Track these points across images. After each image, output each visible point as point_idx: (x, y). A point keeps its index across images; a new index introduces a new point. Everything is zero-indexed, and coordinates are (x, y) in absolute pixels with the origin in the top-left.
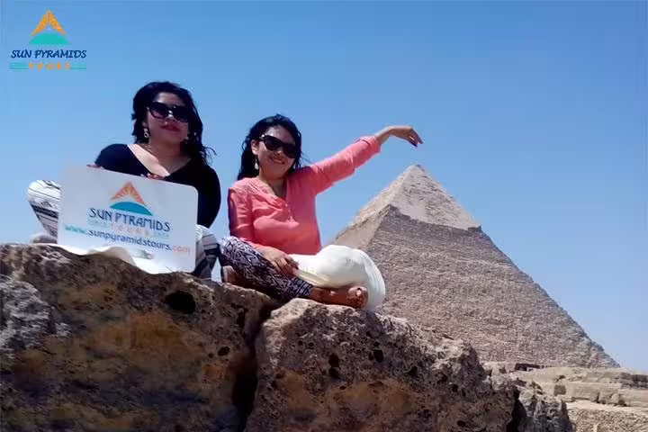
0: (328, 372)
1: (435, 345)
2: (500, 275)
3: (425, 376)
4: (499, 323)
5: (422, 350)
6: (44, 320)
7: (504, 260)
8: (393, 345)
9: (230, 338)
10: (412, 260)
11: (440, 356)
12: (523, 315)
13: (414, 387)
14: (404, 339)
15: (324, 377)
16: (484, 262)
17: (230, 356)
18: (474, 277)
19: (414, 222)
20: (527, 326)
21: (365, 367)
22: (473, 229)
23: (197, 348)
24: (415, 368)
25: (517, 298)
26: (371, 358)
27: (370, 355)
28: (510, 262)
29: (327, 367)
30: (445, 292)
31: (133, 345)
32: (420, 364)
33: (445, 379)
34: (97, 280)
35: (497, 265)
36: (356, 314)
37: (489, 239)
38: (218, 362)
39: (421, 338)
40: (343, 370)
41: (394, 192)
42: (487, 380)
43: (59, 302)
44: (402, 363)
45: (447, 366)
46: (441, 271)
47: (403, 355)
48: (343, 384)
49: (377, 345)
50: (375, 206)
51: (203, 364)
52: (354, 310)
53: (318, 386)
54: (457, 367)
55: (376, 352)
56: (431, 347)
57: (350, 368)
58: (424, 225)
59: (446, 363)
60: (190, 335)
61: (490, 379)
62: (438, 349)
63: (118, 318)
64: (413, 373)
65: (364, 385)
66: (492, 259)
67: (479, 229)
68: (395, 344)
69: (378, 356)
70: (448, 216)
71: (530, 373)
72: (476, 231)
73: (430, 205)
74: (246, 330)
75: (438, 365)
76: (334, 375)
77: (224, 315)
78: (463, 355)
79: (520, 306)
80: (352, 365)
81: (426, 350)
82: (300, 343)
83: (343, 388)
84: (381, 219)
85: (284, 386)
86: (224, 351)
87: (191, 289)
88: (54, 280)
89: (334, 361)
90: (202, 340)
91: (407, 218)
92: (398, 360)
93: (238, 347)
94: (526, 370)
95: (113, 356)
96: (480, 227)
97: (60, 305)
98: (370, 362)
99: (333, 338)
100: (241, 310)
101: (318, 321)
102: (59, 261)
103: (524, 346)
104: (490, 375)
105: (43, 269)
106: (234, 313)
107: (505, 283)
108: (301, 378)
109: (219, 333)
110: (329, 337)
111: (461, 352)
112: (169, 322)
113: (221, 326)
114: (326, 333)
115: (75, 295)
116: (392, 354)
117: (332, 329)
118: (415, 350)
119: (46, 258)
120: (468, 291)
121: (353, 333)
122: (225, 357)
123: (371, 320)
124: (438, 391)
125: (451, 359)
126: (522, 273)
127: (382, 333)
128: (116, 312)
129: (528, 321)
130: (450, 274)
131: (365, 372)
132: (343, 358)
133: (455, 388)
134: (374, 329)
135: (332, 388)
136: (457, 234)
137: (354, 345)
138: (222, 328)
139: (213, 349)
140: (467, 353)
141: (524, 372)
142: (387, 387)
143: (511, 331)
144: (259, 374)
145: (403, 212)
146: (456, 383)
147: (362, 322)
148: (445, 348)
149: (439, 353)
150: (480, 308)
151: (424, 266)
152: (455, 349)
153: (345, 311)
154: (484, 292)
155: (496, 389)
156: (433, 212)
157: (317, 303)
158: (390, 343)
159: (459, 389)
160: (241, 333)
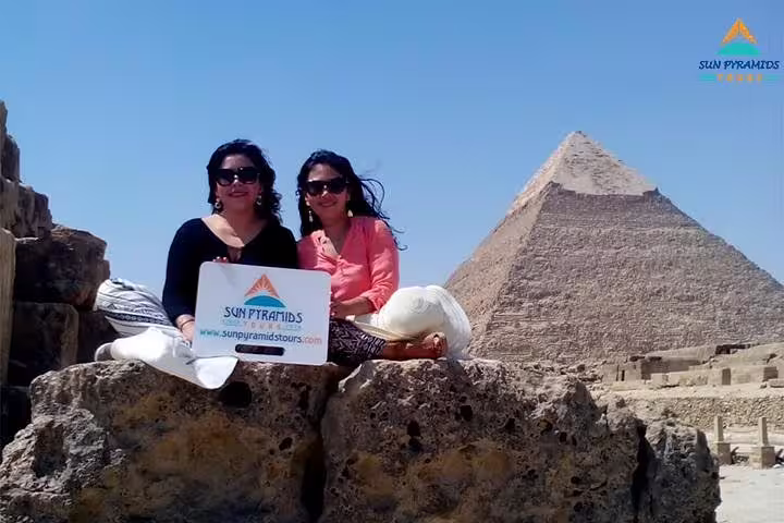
0: (407, 445)
1: (535, 386)
2: (686, 241)
3: (525, 429)
4: (691, 299)
5: (518, 396)
6: (99, 450)
7: (689, 223)
8: (482, 397)
9: (293, 427)
10: (582, 241)
11: (542, 399)
12: (720, 286)
13: (512, 444)
14: (495, 386)
15: (403, 452)
16: (667, 230)
17: (292, 449)
18: (656, 248)
19: (581, 197)
20: (726, 298)
21: (452, 431)
22: (650, 193)
23: (256, 446)
24: (512, 421)
25: (710, 267)
26: (458, 418)
27: (456, 414)
28: (696, 225)
29: (405, 439)
30: (624, 272)
31: (192, 456)
32: (518, 414)
33: (549, 427)
34: (150, 388)
35: (682, 231)
36: (436, 366)
37: (668, 201)
38: (280, 458)
39: (518, 379)
40: (426, 439)
41: (554, 167)
42: (601, 421)
43: (114, 424)
44: (495, 416)
45: (549, 410)
46: (616, 248)
47: (495, 407)
48: (427, 456)
49: (464, 399)
50: (534, 187)
51: (264, 464)
52: (432, 361)
53: (397, 464)
54: (562, 409)
55: (462, 408)
56: (530, 389)
57: (433, 434)
58: (592, 198)
59: (548, 407)
60: (248, 432)
61: (605, 418)
62: (540, 391)
63: (173, 429)
64: (510, 427)
65: (454, 452)
66: (674, 225)
67: (656, 192)
68: (485, 395)
69: (466, 413)
70: (619, 183)
71: (735, 356)
72: (653, 195)
73: (597, 174)
74: (311, 411)
75: (539, 412)
76: (416, 447)
77: (283, 400)
78: (569, 394)
79: (714, 275)
80: (435, 430)
81: (523, 394)
82: (373, 416)
83: (428, 461)
84: (543, 200)
85: (356, 472)
86: (286, 443)
87: (246, 377)
88: (108, 400)
89: (414, 429)
90: (261, 434)
91: (571, 193)
92: (490, 414)
93: (301, 435)
94: (728, 352)
95: (170, 475)
96: (657, 189)
97: (116, 428)
98: (457, 424)
99: (410, 401)
100: (304, 388)
101: (391, 385)
102: (112, 378)
103: (725, 322)
104: (605, 412)
105: (97, 391)
106: (295, 395)
107: (694, 250)
108: (377, 459)
109: (280, 422)
110: (405, 402)
111: (566, 391)
112: (224, 422)
113: (281, 413)
114: (401, 397)
115: (129, 412)
116: (482, 408)
117: (408, 391)
118: (510, 399)
119: (100, 378)
120: (652, 266)
121: (433, 391)
122: (286, 451)
123: (454, 369)
124: (542, 445)
125: (554, 402)
126: (712, 235)
127: (469, 385)
128: (171, 423)
129: (726, 291)
130: (628, 251)
131: (452, 437)
132: (424, 423)
133: (563, 437)
134: (458, 380)
135: (413, 464)
136: (632, 202)
137: (436, 405)
138: (282, 416)
139: (274, 443)
140: (573, 391)
141: (727, 356)
142: (480, 450)
143: (707, 307)
144: (327, 463)
145: (567, 187)
146: (563, 430)
147: (442, 375)
148: (547, 387)
149: (540, 395)
150: (668, 284)
151: (596, 244)
152: (558, 387)
153: (423, 366)
154: (670, 264)
155: (614, 429)
156: (600, 181)
157: (389, 362)
158: (478, 395)
159: (569, 438)
160: (304, 416)
